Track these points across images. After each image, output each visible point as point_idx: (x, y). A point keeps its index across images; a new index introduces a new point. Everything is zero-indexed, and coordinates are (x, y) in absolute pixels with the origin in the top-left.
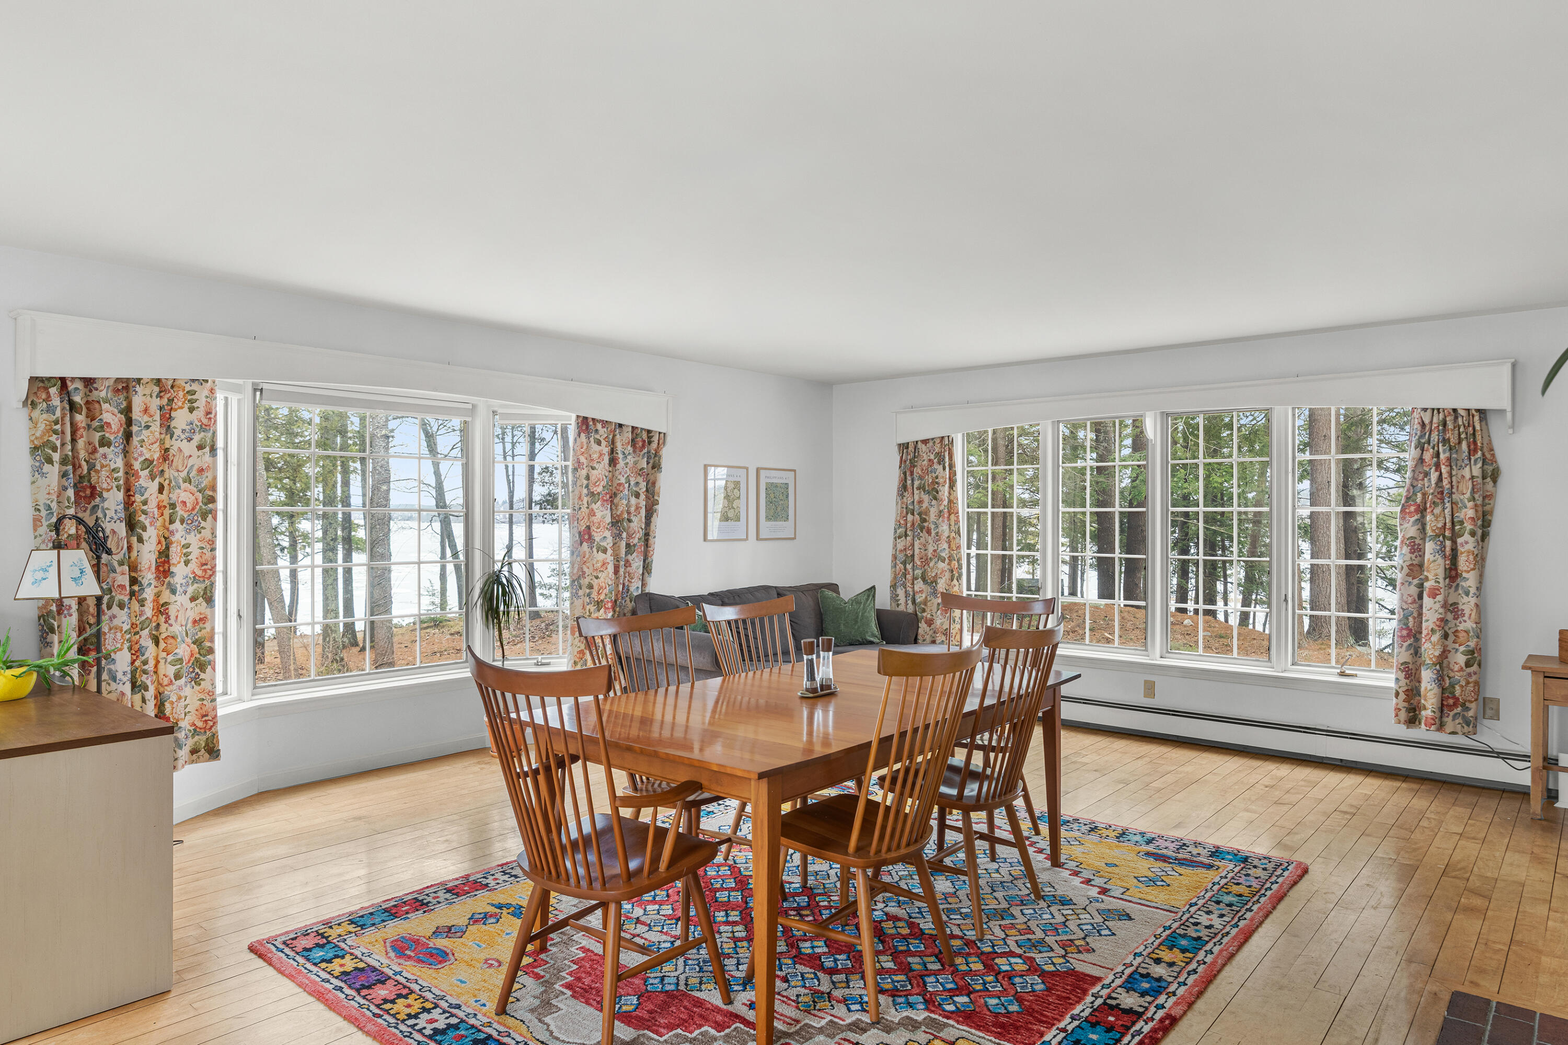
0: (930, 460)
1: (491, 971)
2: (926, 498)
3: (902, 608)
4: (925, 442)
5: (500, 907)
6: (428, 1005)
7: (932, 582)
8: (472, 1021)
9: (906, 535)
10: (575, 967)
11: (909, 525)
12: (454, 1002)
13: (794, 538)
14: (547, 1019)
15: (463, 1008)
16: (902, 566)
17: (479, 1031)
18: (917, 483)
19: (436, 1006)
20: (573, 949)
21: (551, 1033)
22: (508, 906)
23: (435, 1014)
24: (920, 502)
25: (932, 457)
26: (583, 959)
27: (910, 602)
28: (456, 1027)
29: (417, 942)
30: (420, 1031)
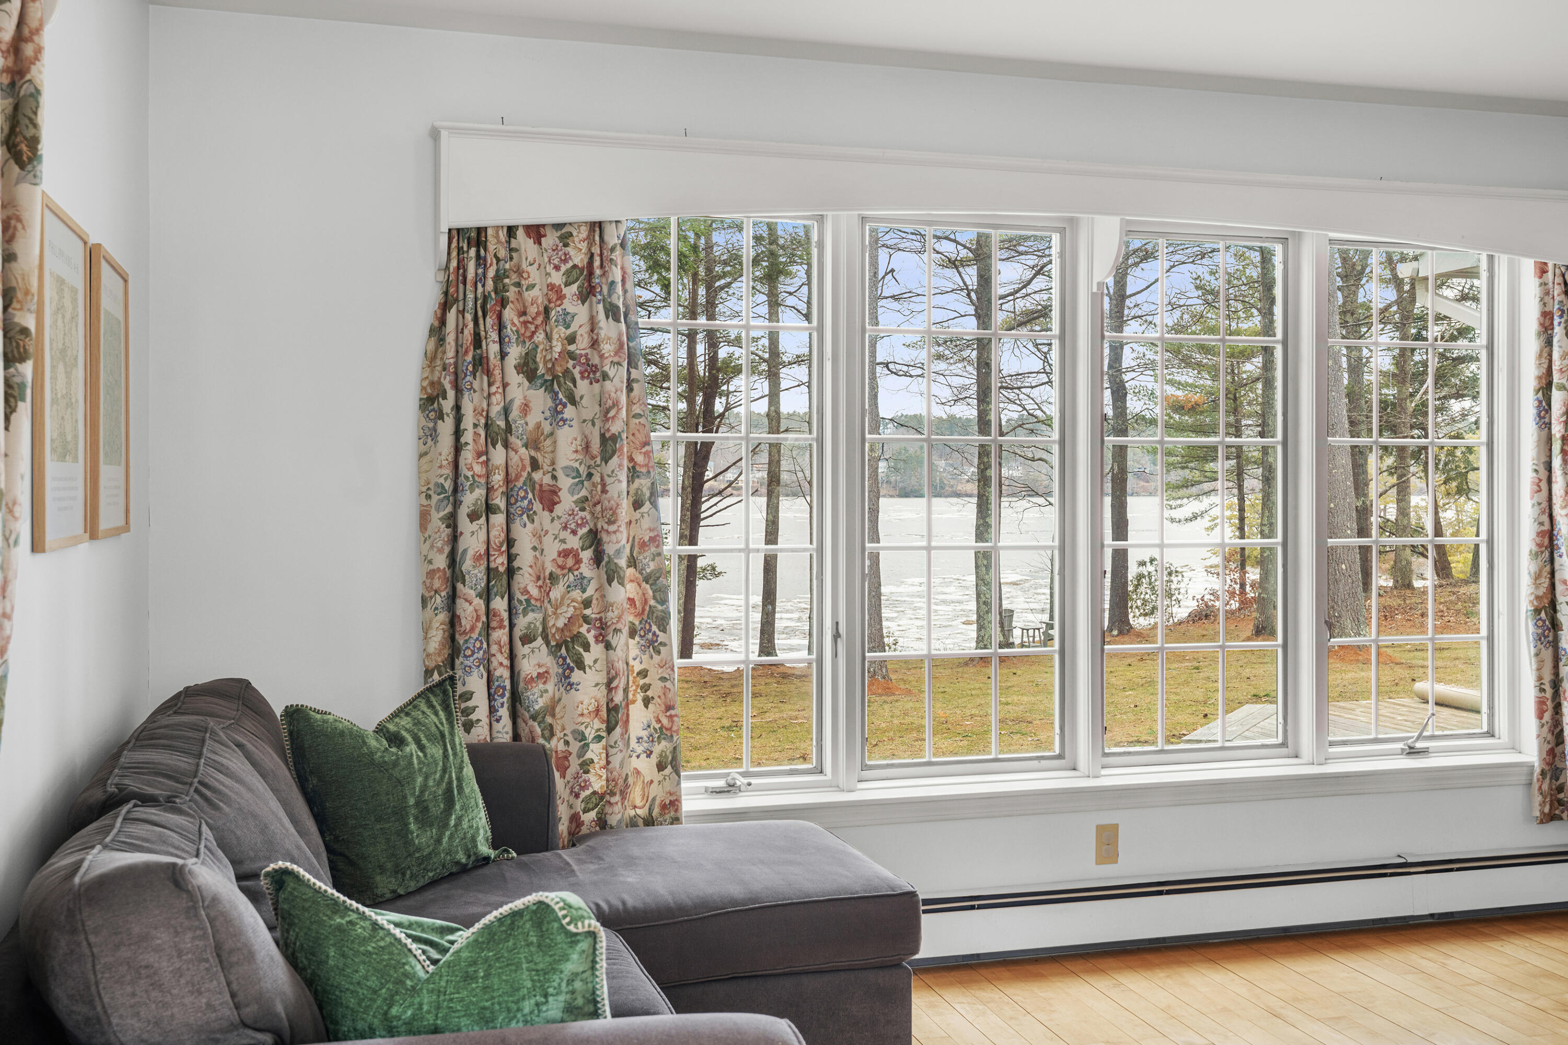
0: (551, 287)
2: (540, 400)
3: (480, 733)
4: (536, 232)
7: (559, 646)
9: (490, 509)
11: (498, 478)
13: (126, 527)
16: (480, 603)
18: (515, 353)
24: (526, 408)
25: (557, 278)
27: (504, 712)
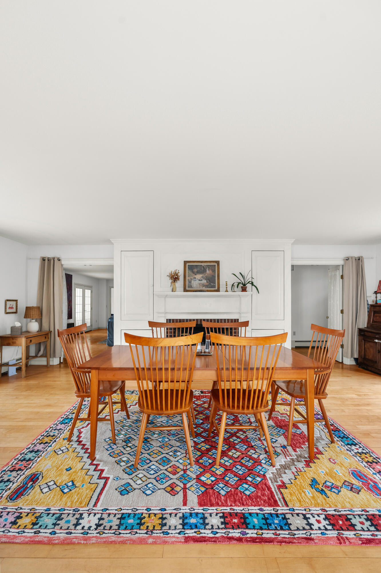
1: (334, 458)
5: (322, 491)
6: (358, 454)
8: (343, 444)
10: (302, 446)
12: (349, 452)
14: (319, 436)
15: (346, 449)
17: (341, 440)
19: (356, 453)
20: (299, 453)
21: (319, 432)
22: (317, 490)
23: (356, 451)
26: (298, 448)
28: (348, 444)
29: (369, 489)
30: (360, 447)
